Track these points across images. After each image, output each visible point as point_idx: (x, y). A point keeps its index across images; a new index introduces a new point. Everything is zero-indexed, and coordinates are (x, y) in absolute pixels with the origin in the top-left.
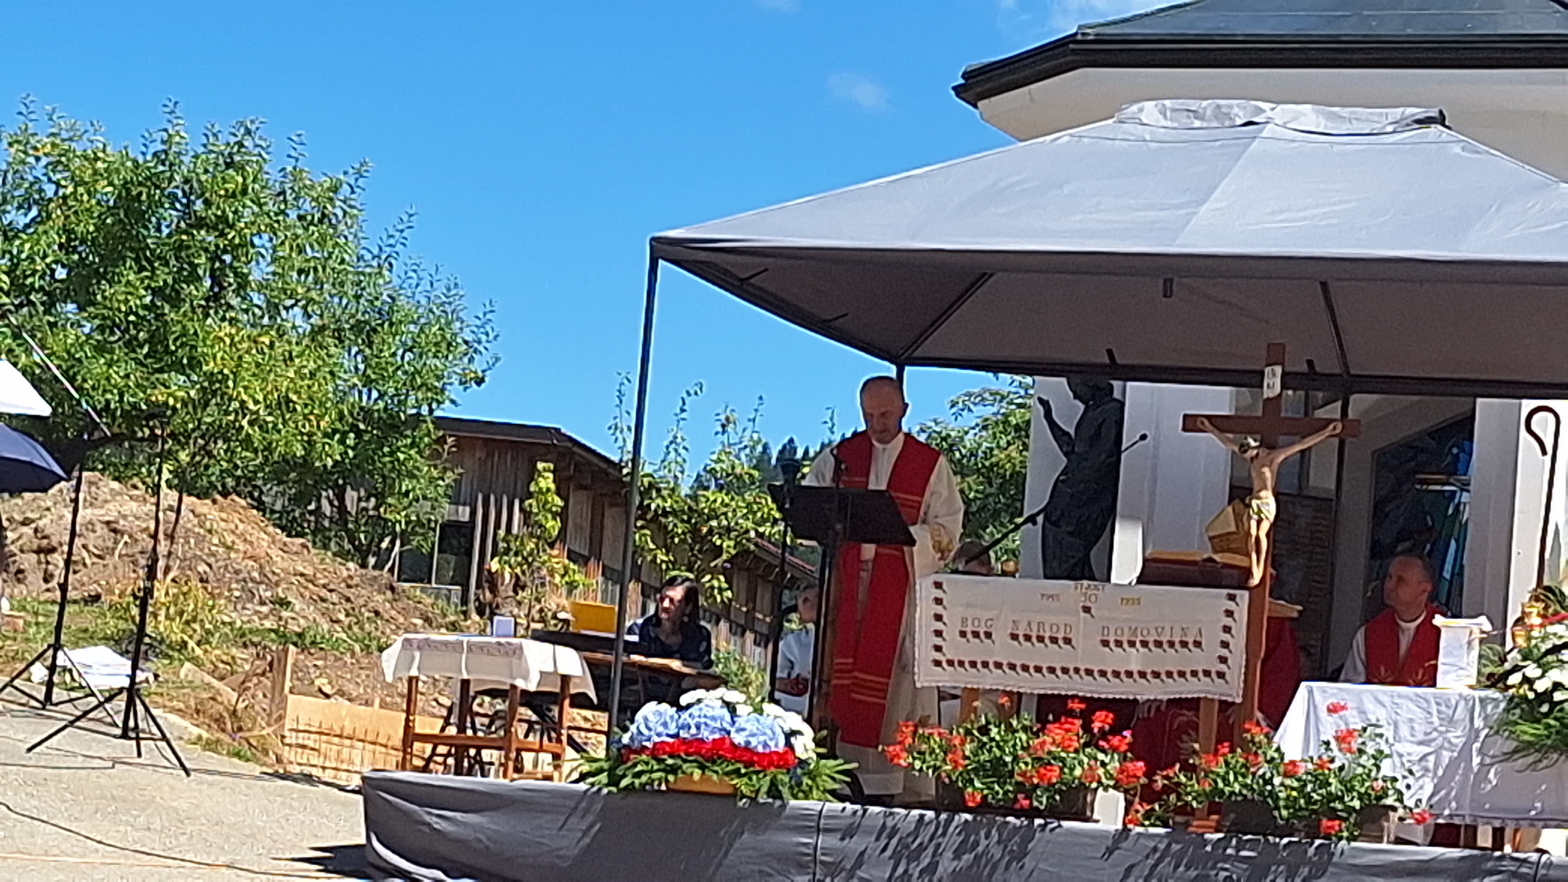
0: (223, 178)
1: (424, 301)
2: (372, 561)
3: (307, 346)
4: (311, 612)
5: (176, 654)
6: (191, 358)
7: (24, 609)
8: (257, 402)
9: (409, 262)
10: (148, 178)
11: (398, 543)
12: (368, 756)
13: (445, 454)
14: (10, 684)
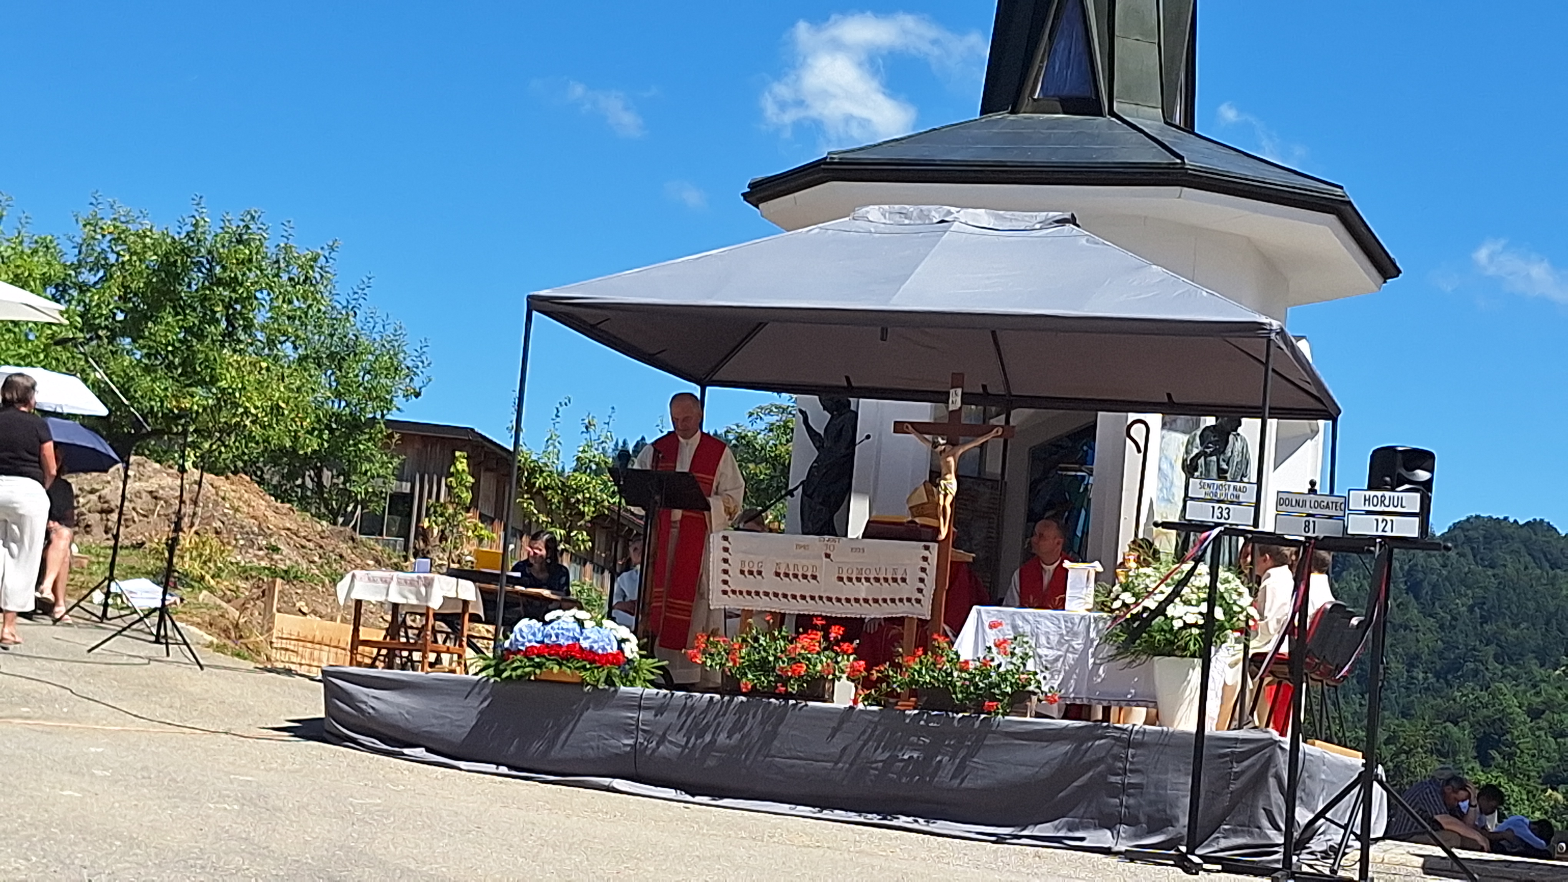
0: (235, 251)
1: (378, 339)
2: (341, 520)
3: (296, 370)
4: (294, 555)
5: (196, 585)
6: (212, 377)
7: (90, 552)
8: (256, 408)
9: (368, 311)
10: (183, 250)
11: (359, 507)
12: (332, 655)
13: (393, 447)
14: (77, 605)
